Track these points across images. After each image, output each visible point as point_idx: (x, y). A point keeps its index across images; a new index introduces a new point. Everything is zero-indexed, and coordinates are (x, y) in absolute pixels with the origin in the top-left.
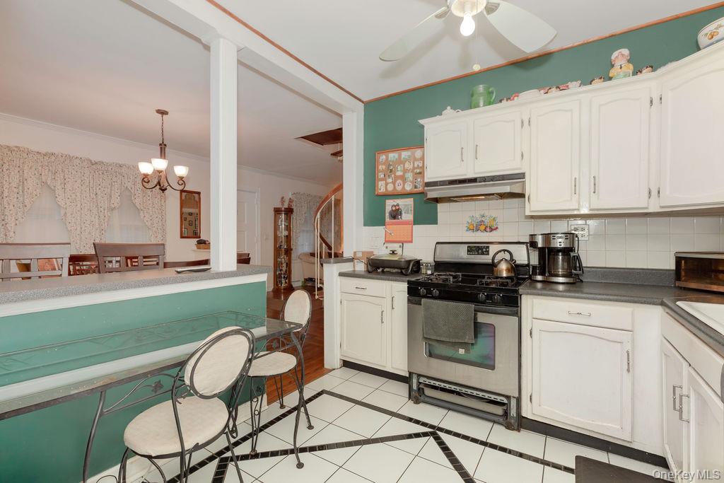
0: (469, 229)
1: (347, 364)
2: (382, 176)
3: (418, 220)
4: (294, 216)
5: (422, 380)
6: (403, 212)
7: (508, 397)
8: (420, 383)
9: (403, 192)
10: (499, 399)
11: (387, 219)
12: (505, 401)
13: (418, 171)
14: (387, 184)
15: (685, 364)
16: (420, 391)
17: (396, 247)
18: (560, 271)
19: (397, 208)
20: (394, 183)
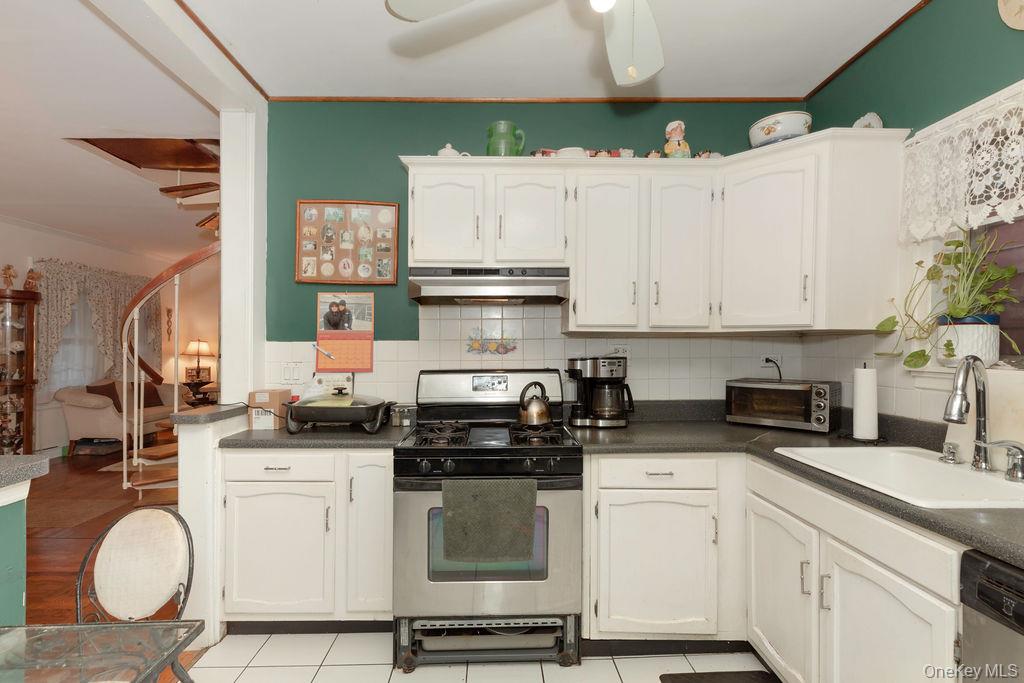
0: (471, 349)
1: (233, 628)
2: (310, 247)
3: (382, 332)
4: (40, 310)
5: (417, 625)
6: (353, 318)
7: (563, 617)
8: (414, 631)
9: (353, 280)
10: (549, 622)
11: (321, 328)
12: (559, 622)
13: (384, 245)
14: (319, 264)
15: (814, 532)
16: (416, 646)
17: (340, 380)
18: (607, 411)
19: (342, 308)
20: (335, 262)
